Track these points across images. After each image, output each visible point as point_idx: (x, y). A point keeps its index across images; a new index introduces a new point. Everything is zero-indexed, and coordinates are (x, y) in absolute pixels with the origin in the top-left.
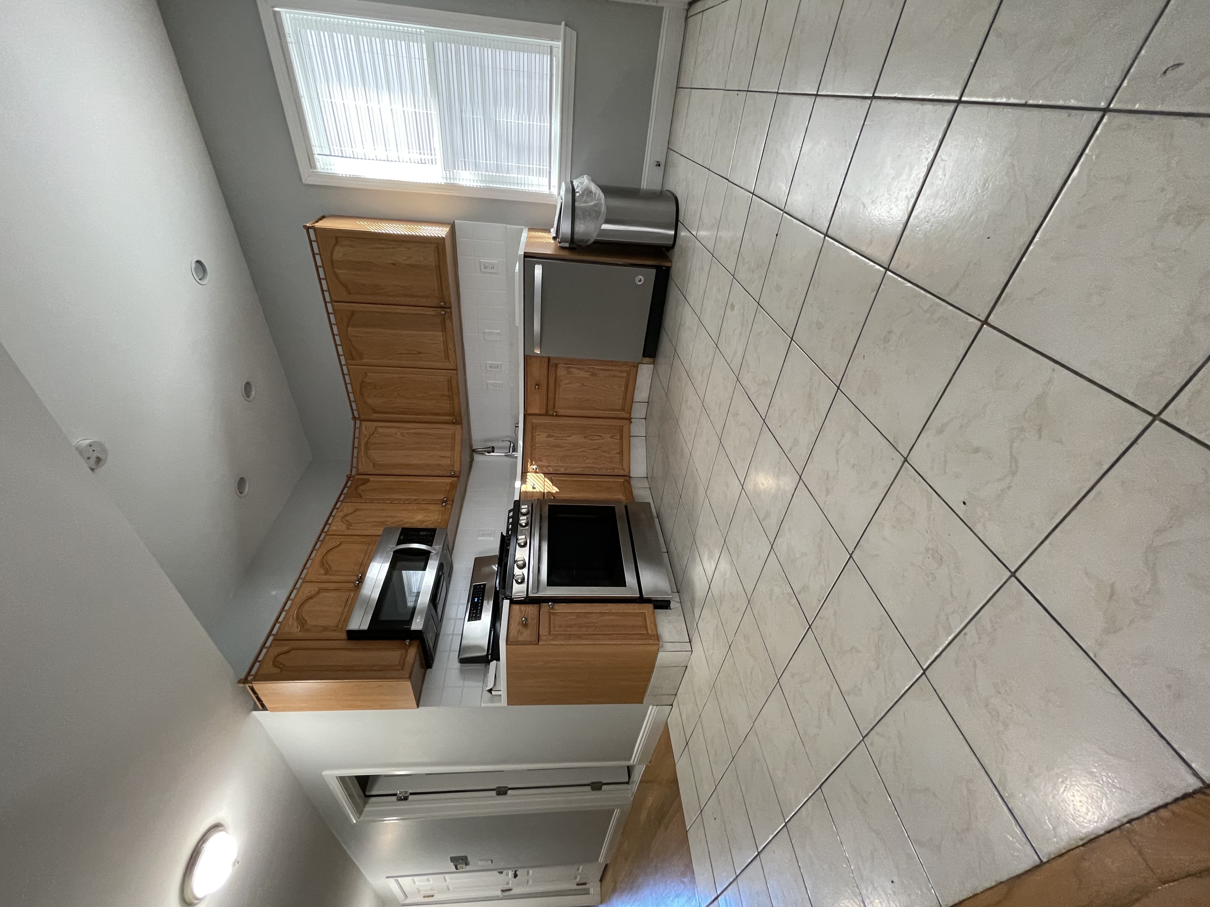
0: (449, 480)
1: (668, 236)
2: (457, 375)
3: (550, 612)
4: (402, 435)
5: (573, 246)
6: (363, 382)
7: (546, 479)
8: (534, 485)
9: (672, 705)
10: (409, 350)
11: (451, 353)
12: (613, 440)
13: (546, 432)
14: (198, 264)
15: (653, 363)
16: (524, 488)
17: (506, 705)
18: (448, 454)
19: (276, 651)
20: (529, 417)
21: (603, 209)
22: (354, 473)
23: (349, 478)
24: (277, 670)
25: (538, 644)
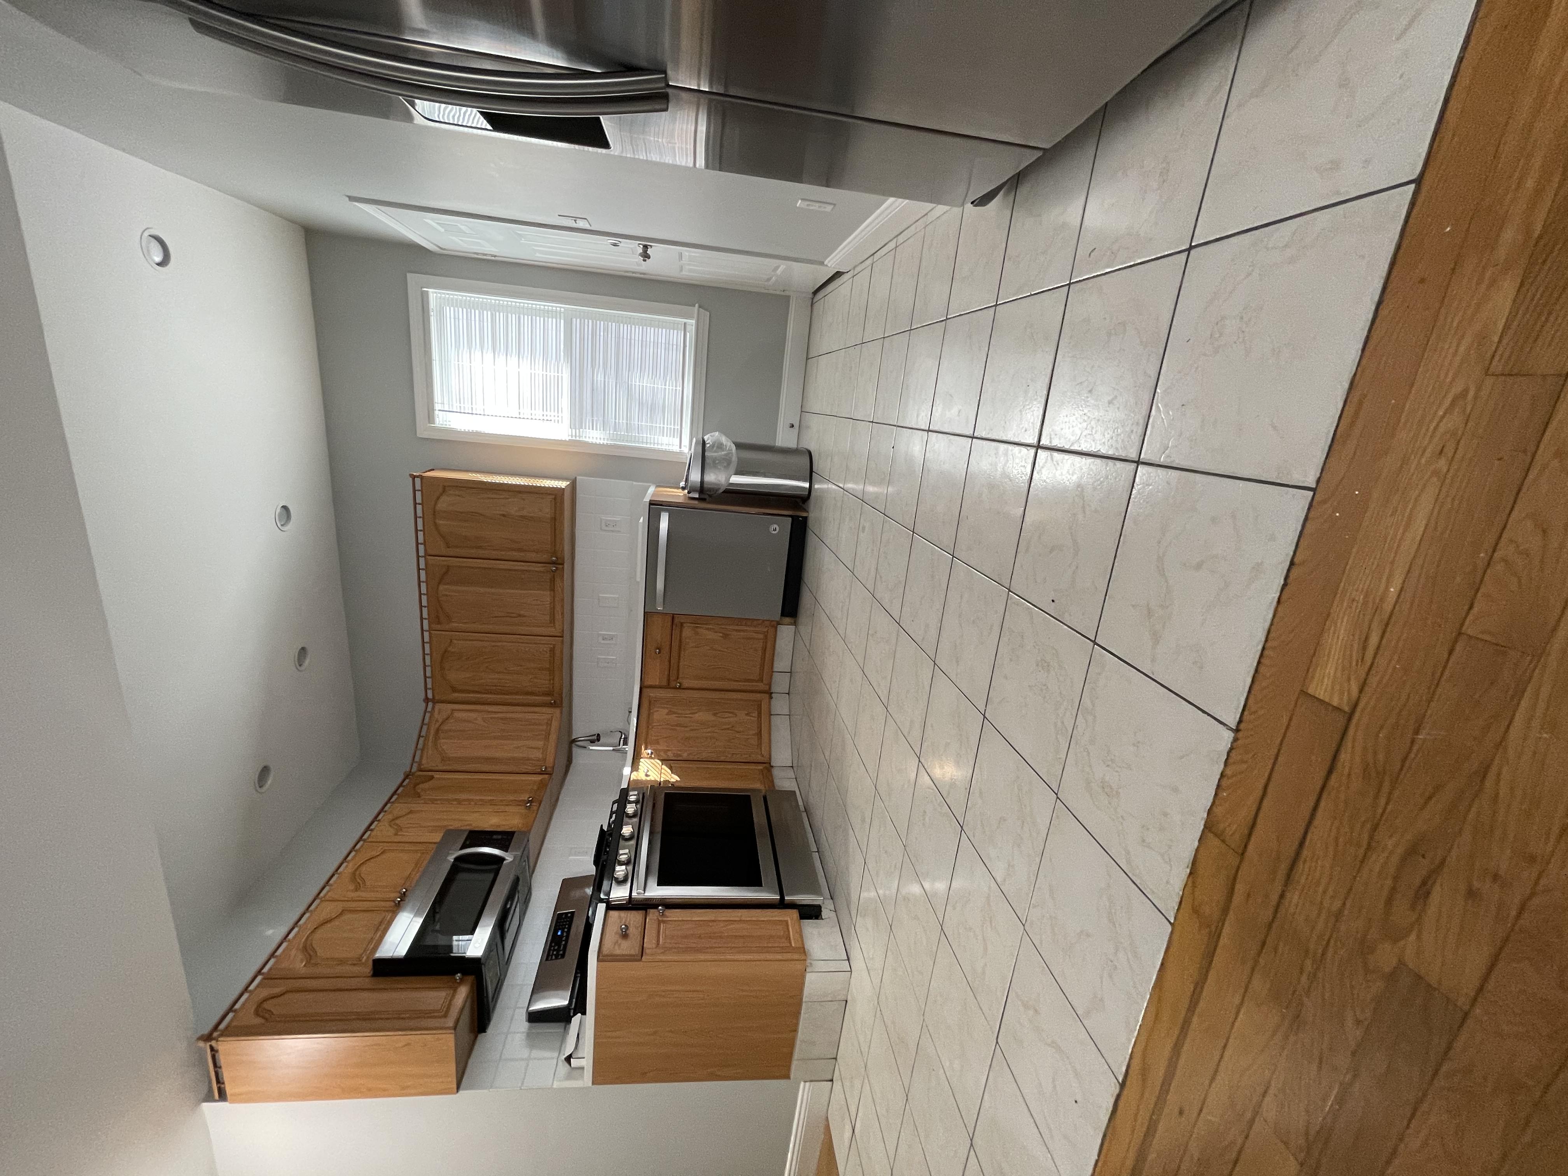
0: (538, 778)
1: (803, 488)
2: (562, 642)
3: (659, 920)
4: (484, 720)
5: (703, 496)
6: (446, 651)
7: (664, 767)
8: (648, 771)
9: (832, 1080)
10: (508, 613)
11: (558, 617)
12: (749, 718)
13: (667, 708)
14: (283, 509)
15: (795, 624)
16: (634, 776)
17: (590, 1084)
18: (540, 744)
19: (265, 993)
20: (644, 690)
21: (734, 459)
22: (414, 769)
23: (407, 776)
24: (258, 1021)
25: (640, 960)
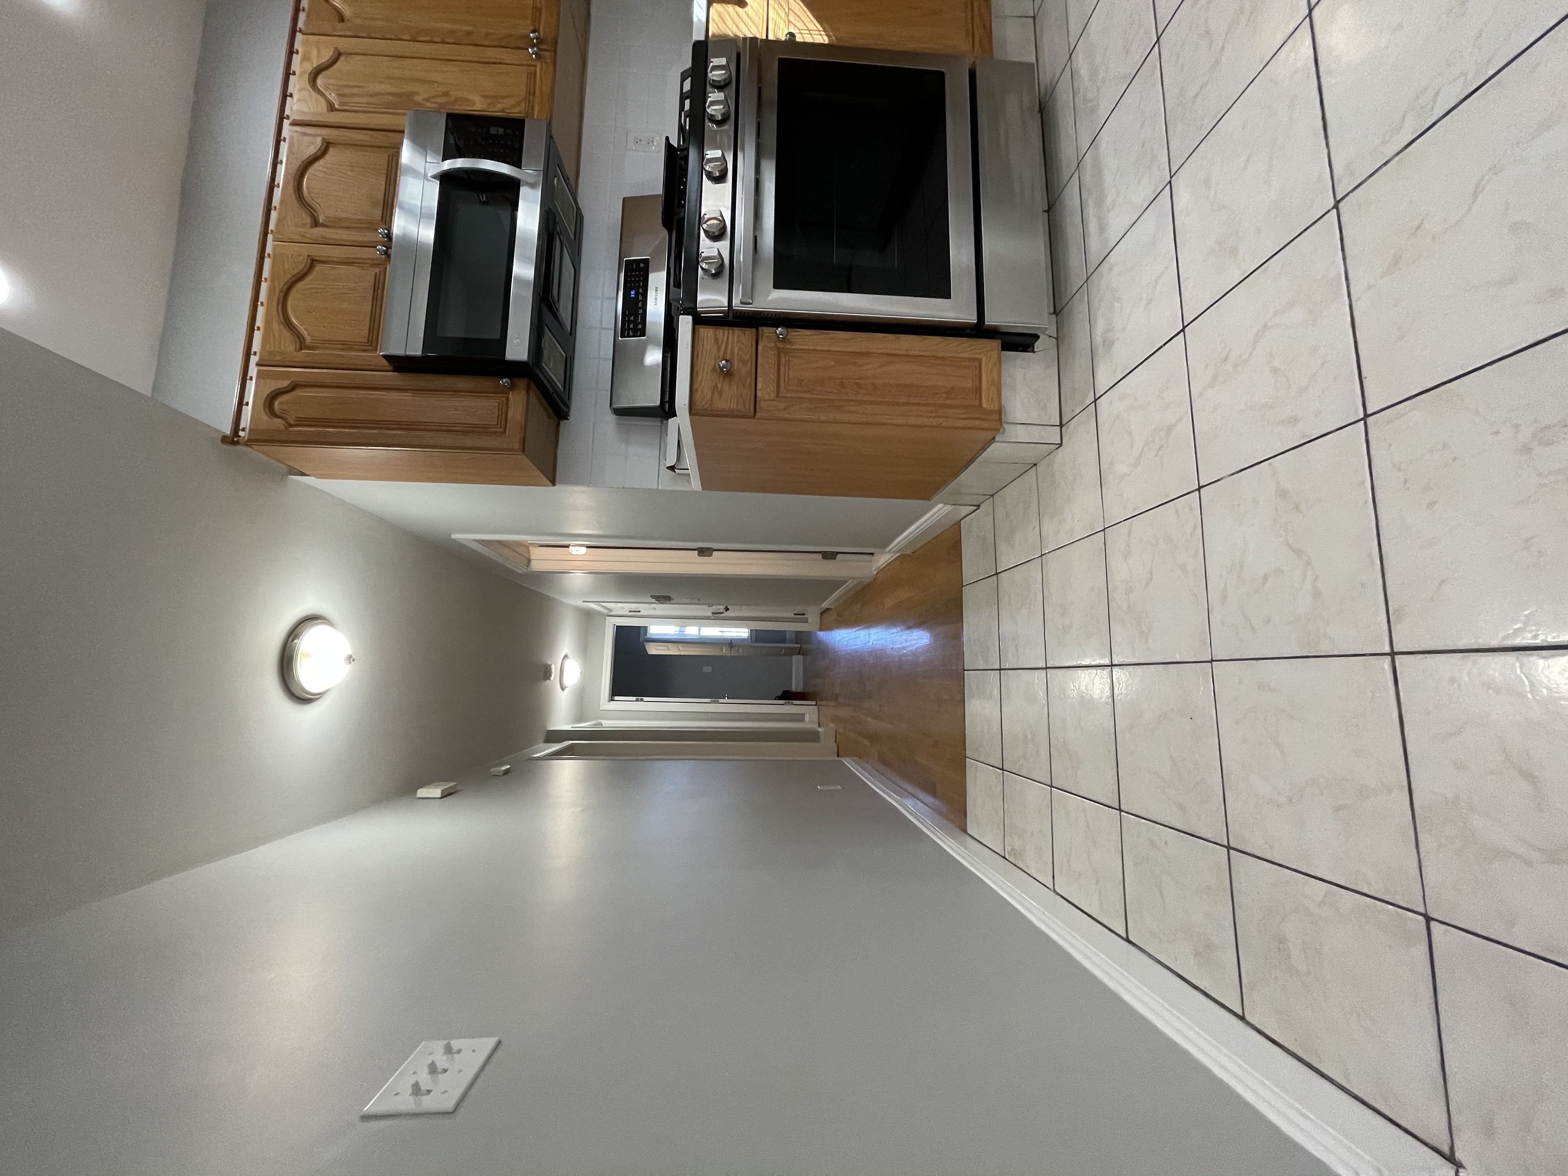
3: (778, 348)
9: (978, 506)
17: (701, 489)
19: (268, 387)
25: (754, 417)
